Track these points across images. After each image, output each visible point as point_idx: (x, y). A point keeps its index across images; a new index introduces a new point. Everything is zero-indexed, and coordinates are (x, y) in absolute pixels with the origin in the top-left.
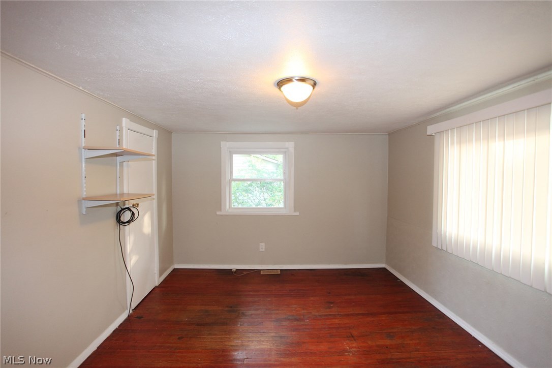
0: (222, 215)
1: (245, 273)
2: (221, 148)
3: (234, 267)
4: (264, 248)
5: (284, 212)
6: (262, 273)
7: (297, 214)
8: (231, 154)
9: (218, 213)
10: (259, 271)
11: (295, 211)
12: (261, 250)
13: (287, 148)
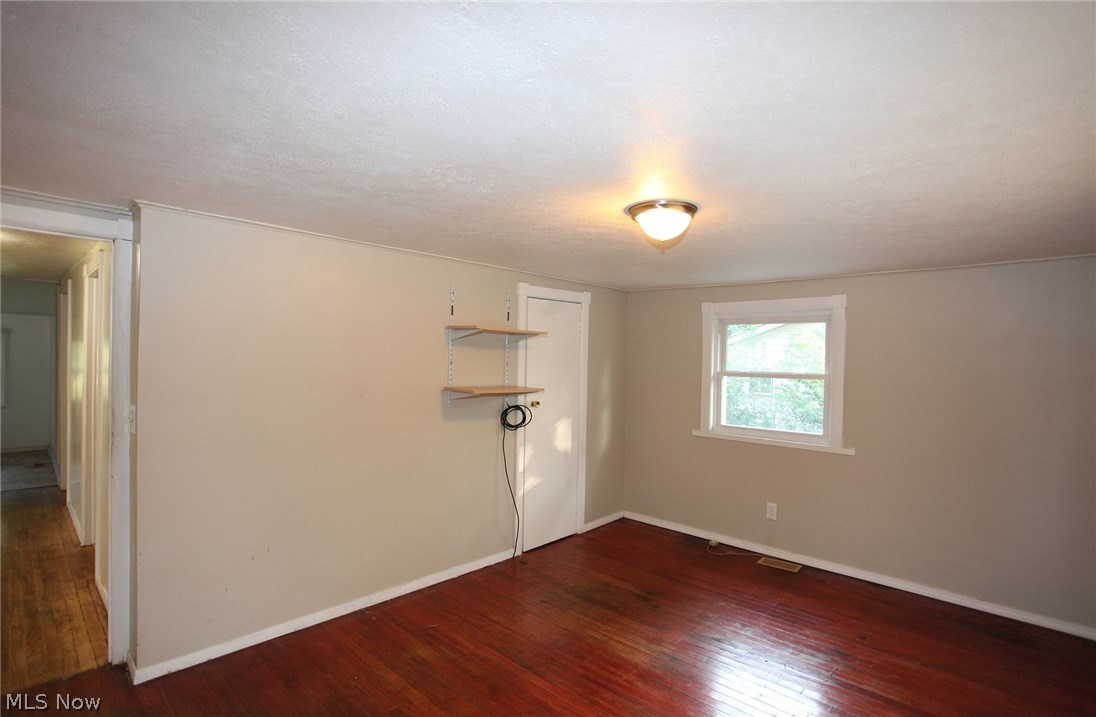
0: (701, 437)
1: (730, 553)
2: (702, 315)
3: (716, 538)
4: (775, 513)
5: (824, 446)
6: (760, 562)
7: (851, 452)
8: (723, 324)
9: (695, 433)
10: (759, 556)
11: (845, 446)
12: (768, 516)
13: (832, 310)
